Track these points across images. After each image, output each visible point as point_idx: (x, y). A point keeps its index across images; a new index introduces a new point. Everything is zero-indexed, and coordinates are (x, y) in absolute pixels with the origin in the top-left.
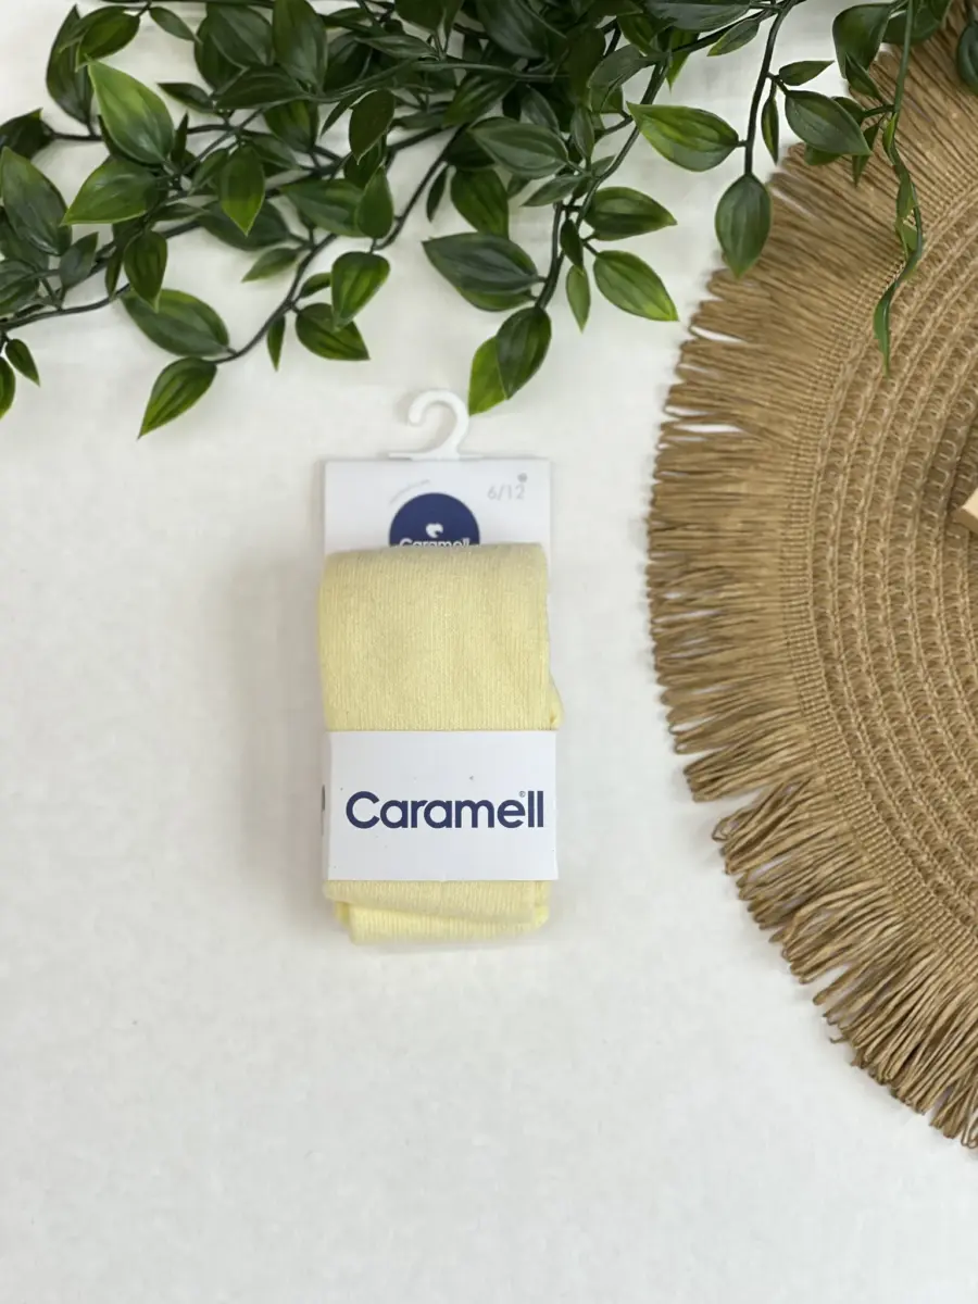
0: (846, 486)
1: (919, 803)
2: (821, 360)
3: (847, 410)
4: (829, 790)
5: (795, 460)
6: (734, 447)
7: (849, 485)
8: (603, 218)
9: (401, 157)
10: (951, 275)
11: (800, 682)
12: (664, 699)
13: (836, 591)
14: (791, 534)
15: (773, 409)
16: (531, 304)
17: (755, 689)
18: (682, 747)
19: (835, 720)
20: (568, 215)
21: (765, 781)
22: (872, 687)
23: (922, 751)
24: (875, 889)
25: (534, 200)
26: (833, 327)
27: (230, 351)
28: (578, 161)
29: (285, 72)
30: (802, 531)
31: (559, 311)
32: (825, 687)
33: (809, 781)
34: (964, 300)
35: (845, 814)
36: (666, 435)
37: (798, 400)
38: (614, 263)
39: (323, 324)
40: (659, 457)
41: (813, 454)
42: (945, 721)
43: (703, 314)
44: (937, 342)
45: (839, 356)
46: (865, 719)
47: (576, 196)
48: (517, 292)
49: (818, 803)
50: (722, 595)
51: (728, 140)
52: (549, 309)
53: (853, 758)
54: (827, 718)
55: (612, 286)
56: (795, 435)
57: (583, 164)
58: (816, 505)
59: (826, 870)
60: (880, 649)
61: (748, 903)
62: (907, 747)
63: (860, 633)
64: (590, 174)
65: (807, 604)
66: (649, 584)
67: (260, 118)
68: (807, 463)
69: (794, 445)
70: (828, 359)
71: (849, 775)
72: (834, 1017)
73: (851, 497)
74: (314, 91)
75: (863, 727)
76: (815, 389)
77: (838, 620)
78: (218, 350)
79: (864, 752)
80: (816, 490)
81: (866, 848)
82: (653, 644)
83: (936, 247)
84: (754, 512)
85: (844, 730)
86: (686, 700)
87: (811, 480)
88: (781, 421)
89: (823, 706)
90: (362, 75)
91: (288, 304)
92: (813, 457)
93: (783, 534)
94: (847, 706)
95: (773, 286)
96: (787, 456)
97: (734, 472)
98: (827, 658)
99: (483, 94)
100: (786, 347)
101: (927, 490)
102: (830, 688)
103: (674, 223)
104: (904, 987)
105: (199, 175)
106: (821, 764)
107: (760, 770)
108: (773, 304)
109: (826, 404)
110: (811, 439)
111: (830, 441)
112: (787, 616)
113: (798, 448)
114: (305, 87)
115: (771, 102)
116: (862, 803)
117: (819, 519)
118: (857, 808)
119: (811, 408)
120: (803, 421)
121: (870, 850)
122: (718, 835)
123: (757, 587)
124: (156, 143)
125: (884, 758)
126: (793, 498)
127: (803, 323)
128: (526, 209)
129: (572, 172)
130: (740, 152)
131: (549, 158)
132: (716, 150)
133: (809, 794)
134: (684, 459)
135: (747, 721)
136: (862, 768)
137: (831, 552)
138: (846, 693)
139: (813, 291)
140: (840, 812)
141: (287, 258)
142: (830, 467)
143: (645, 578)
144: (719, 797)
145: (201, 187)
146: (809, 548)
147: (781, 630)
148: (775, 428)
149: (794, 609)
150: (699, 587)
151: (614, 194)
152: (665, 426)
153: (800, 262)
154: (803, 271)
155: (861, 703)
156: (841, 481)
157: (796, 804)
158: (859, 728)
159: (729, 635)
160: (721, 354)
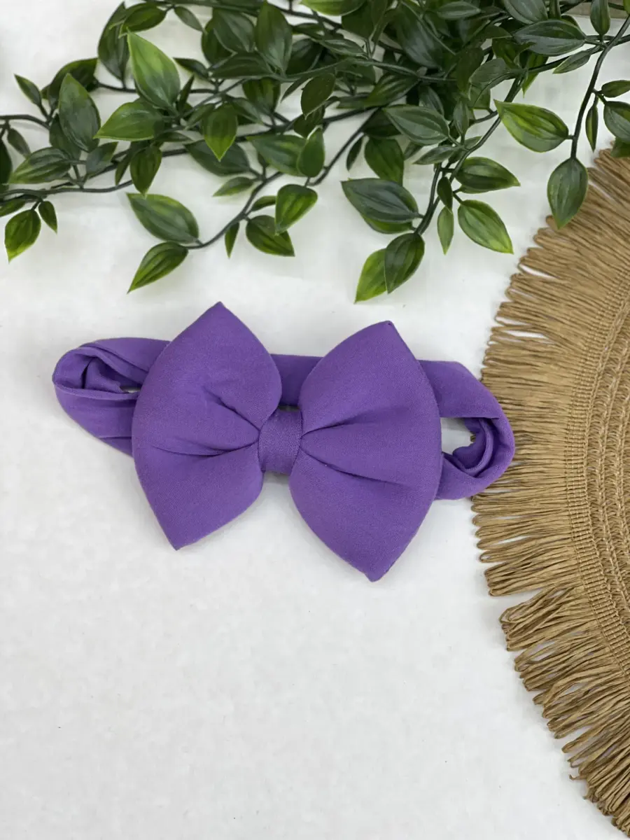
0: (617, 386)
2: (608, 297)
4: (587, 597)
5: (584, 363)
6: (541, 349)
7: (620, 384)
8: (469, 178)
9: (333, 127)
11: (572, 518)
12: (475, 521)
13: (604, 457)
14: (575, 413)
15: (572, 326)
16: (412, 232)
17: (542, 521)
18: (485, 558)
19: (595, 547)
20: (444, 174)
21: (541, 585)
25: (423, 161)
26: (619, 275)
27: (198, 242)
28: (456, 137)
29: (261, 58)
30: (583, 412)
31: (431, 238)
32: (590, 523)
33: (573, 588)
35: (596, 615)
36: (495, 335)
37: (589, 322)
38: (474, 210)
39: (265, 230)
40: (489, 349)
41: (596, 360)
43: (529, 257)
45: (620, 295)
46: (616, 549)
47: (451, 162)
48: (404, 222)
49: (578, 605)
50: (523, 452)
51: (562, 133)
52: (424, 236)
53: (605, 576)
54: (589, 545)
55: (469, 226)
56: (585, 346)
57: (459, 140)
58: (595, 396)
63: (618, 488)
64: (463, 147)
65: (582, 463)
67: (240, 87)
68: (591, 366)
69: (584, 353)
70: (613, 296)
71: (601, 587)
73: (620, 393)
74: (278, 72)
75: (615, 555)
76: (602, 316)
77: (603, 477)
78: (191, 241)
79: (613, 573)
80: (596, 385)
81: (609, 641)
84: (551, 396)
85: (600, 556)
86: (491, 522)
87: (593, 378)
88: (576, 335)
89: (588, 536)
90: (312, 67)
91: (243, 215)
92: (597, 362)
93: (570, 413)
94: (604, 539)
95: (579, 243)
96: (578, 359)
97: (540, 366)
98: (593, 503)
99: (394, 88)
100: (583, 285)
102: (593, 524)
103: (518, 185)
105: (193, 119)
106: (582, 578)
107: (538, 577)
108: (578, 255)
109: (609, 327)
110: (596, 350)
111: (609, 353)
112: (567, 471)
113: (586, 355)
114: (273, 69)
115: (594, 109)
116: (609, 608)
117: (596, 405)
118: (605, 611)
119: (598, 328)
120: (592, 337)
121: (611, 643)
122: (504, 619)
123: (548, 449)
124: (166, 93)
126: (579, 389)
127: (598, 269)
128: (416, 166)
129: (451, 144)
130: (568, 143)
131: (436, 132)
132: (552, 139)
133: (571, 598)
134: (505, 352)
135: (533, 543)
136: (611, 584)
137: (603, 430)
138: (604, 529)
139: (608, 250)
140: (592, 614)
141: (245, 184)
142: (607, 371)
144: (505, 593)
145: (193, 126)
146: (587, 425)
147: (563, 480)
148: (572, 339)
149: (573, 467)
151: (477, 162)
152: (494, 330)
153: (599, 228)
154: (601, 235)
155: (615, 538)
156: (615, 381)
157: (561, 604)
158: (611, 556)
159: (525, 479)
160: (539, 285)
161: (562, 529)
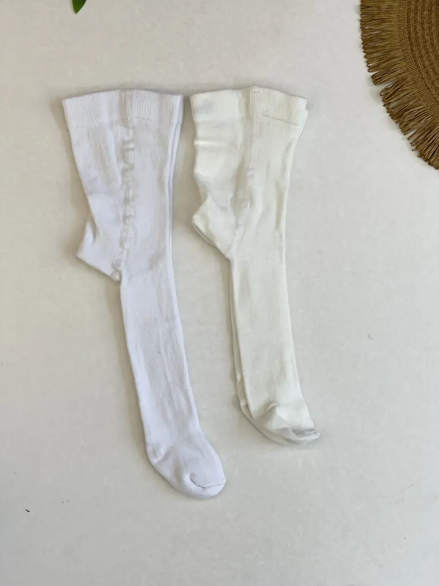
4: (411, 81)
11: (404, 51)
12: (365, 57)
13: (413, 25)
14: (401, 9)
17: (393, 53)
18: (370, 70)
19: (413, 61)
21: (395, 78)
22: (423, 52)
24: (424, 108)
30: (404, 8)
32: (411, 52)
33: (406, 79)
46: (422, 61)
49: (409, 85)
50: (382, 26)
53: (418, 72)
54: (411, 61)
59: (411, 103)
61: (389, 114)
62: (434, 69)
63: (420, 38)
65: (405, 29)
66: (361, 24)
71: (417, 76)
72: (413, 144)
75: (421, 63)
77: (414, 33)
79: (421, 70)
82: (362, 41)
84: (391, 3)
85: (416, 64)
86: (372, 57)
89: (410, 57)
93: (399, 9)
94: (417, 58)
98: (411, 44)
102: (412, 53)
104: (432, 134)
106: (410, 74)
107: (393, 75)
118: (420, 85)
121: (423, 97)
122: (381, 94)
123: (392, 25)
125: (427, 72)
133: (407, 82)
136: (421, 74)
137: (412, 15)
138: (416, 54)
140: (415, 87)
143: (360, 23)
144: (381, 83)
146: (406, 13)
147: (398, 37)
149: (402, 30)
150: (374, 25)
155: (421, 57)
157: (403, 85)
159: (383, 38)
161: (400, 56)
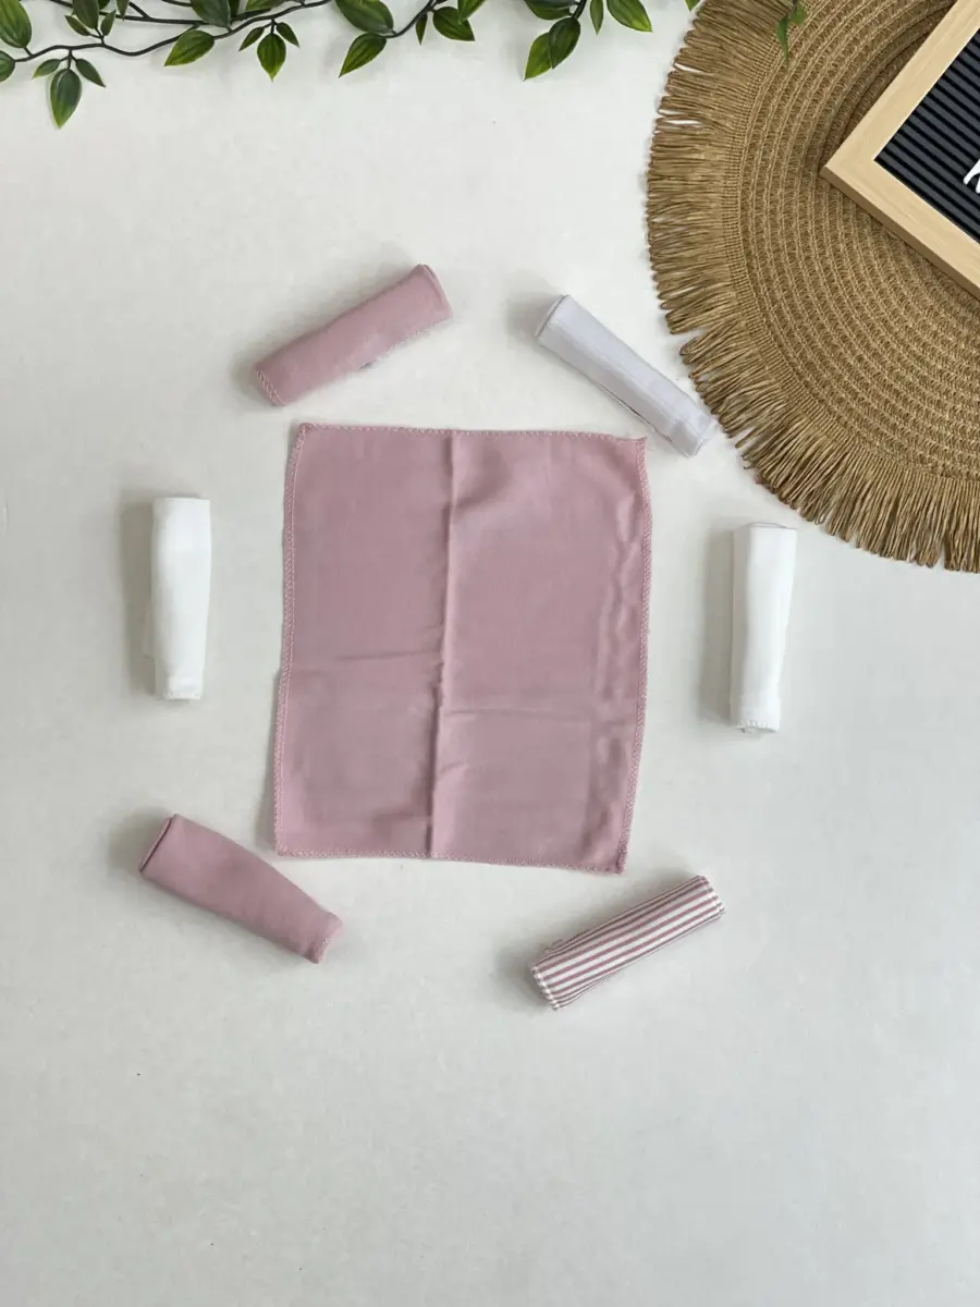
0: (761, 157)
1: (798, 338)
2: (748, 83)
3: (763, 113)
4: (747, 330)
5: (732, 141)
6: (698, 133)
7: (763, 156)
10: (822, 36)
11: (733, 268)
12: (655, 278)
13: (754, 217)
14: (729, 183)
15: (720, 111)
16: (570, 17)
18: (664, 306)
19: (752, 290)
21: (708, 324)
22: (773, 271)
23: (800, 308)
24: (771, 384)
26: (755, 64)
30: (735, 182)
31: (585, 21)
32: (746, 271)
33: (737, 324)
34: (829, 50)
35: (756, 343)
36: (658, 125)
37: (735, 106)
40: (655, 138)
41: (743, 137)
42: (813, 291)
43: (681, 57)
44: (814, 75)
45: (758, 81)
46: (769, 289)
49: (741, 337)
50: (689, 219)
53: (761, 311)
54: (747, 289)
55: (617, 12)
56: (733, 126)
58: (744, 167)
60: (778, 250)
61: (700, 394)
62: (792, 306)
63: (767, 242)
65: (737, 224)
66: (647, 212)
68: (739, 142)
69: (732, 132)
70: (753, 83)
71: (759, 321)
72: (746, 457)
73: (764, 163)
75: (768, 294)
76: (744, 100)
77: (755, 233)
79: (767, 308)
80: (744, 158)
81: (767, 362)
82: (649, 246)
83: (815, 19)
84: (709, 170)
85: (756, 296)
86: (668, 278)
87: (741, 153)
89: (745, 282)
92: (743, 139)
93: (724, 183)
94: (759, 283)
95: (720, 40)
96: (728, 138)
97: (697, 146)
98: (748, 255)
100: (728, 76)
101: (807, 160)
102: (749, 272)
104: (786, 438)
106: (743, 314)
108: (721, 50)
109: (751, 109)
110: (742, 129)
111: (753, 131)
112: (725, 231)
113: (734, 134)
116: (766, 337)
117: (745, 175)
118: (763, 340)
119: (742, 111)
120: (738, 118)
121: (770, 363)
122: (682, 352)
123: (710, 215)
125: (779, 312)
126: (731, 163)
127: (738, 61)
133: (735, 332)
134: (668, 138)
135: (702, 290)
136: (766, 317)
137: (752, 195)
138: (758, 275)
139: (744, 43)
140: (753, 342)
142: (752, 146)
143: (645, 210)
144: (682, 330)
146: (739, 192)
147: (723, 239)
148: (722, 122)
149: (730, 227)
150: (675, 214)
152: (658, 121)
153: (738, 27)
154: (738, 32)
155: (767, 280)
156: (759, 153)
157: (726, 338)
158: (765, 294)
159: (692, 241)
160: (691, 79)
161: (726, 277)
